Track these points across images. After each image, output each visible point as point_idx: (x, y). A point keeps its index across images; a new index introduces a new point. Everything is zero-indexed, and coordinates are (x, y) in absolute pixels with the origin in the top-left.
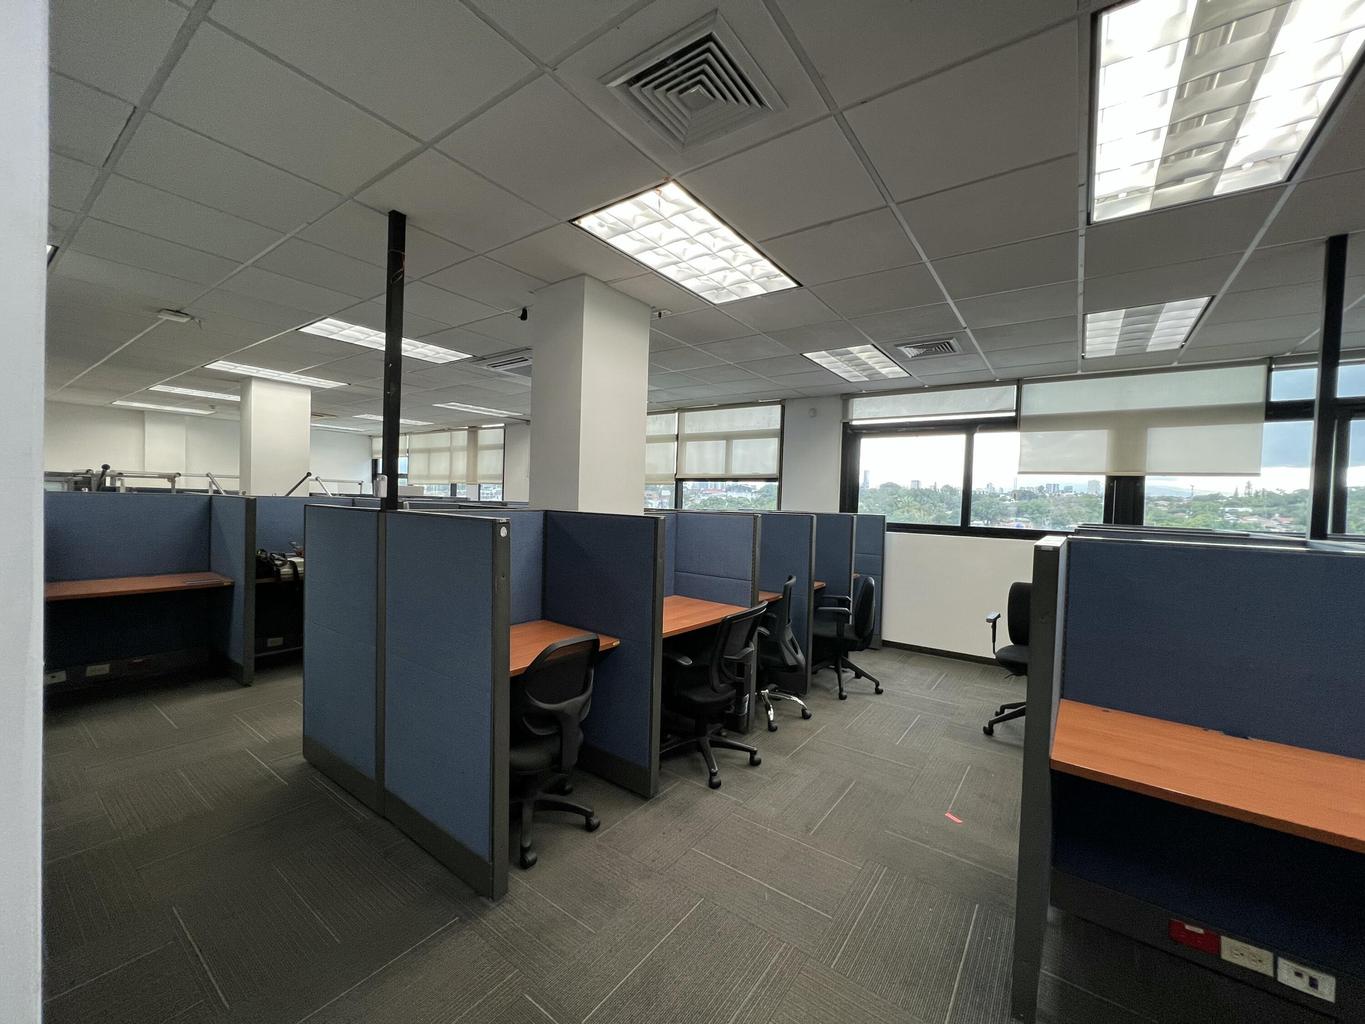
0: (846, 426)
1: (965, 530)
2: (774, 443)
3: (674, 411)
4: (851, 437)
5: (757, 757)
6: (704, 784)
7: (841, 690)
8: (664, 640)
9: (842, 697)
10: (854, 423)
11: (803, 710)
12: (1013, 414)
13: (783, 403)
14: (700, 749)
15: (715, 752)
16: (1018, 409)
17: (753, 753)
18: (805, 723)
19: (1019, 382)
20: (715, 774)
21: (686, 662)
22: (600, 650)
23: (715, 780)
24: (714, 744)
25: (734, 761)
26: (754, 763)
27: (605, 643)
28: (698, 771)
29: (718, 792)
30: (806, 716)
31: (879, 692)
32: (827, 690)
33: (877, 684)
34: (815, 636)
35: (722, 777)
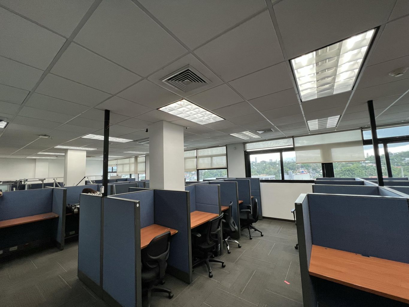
0: (245, 152)
1: (283, 181)
2: (225, 157)
3: (195, 150)
4: (247, 155)
5: (224, 265)
6: (207, 276)
7: (250, 236)
9: (251, 239)
10: (247, 151)
11: (239, 245)
12: (292, 146)
13: (226, 146)
14: (206, 263)
15: (210, 264)
16: (294, 145)
17: (223, 263)
18: (239, 249)
19: (293, 137)
20: (211, 272)
21: (199, 235)
22: (171, 235)
23: (211, 275)
24: (210, 261)
25: (217, 266)
26: (223, 266)
27: (173, 232)
28: (206, 271)
29: (212, 279)
30: (239, 247)
31: (262, 236)
32: (246, 236)
33: (261, 233)
34: (241, 219)
35: (213, 273)
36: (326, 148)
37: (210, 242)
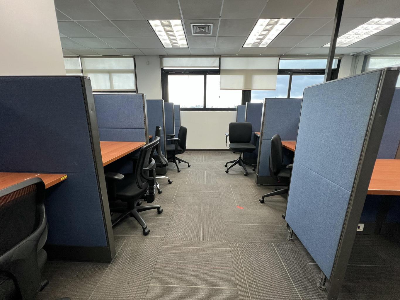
0: (162, 69)
1: (205, 109)
2: (132, 75)
3: (78, 57)
4: (165, 74)
5: (161, 209)
7: (178, 169)
8: (105, 167)
9: (179, 171)
10: (165, 68)
11: (169, 181)
12: (218, 68)
13: (134, 57)
14: (132, 215)
15: (139, 214)
16: (220, 67)
17: (158, 208)
18: (170, 186)
19: (220, 56)
20: (146, 228)
21: (120, 177)
23: (146, 231)
24: (140, 210)
25: (150, 214)
26: (160, 212)
29: (149, 236)
30: (170, 183)
31: (189, 166)
32: (172, 170)
33: (188, 164)
35: (148, 225)
36: (249, 74)
37: (143, 184)
